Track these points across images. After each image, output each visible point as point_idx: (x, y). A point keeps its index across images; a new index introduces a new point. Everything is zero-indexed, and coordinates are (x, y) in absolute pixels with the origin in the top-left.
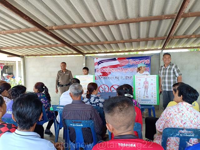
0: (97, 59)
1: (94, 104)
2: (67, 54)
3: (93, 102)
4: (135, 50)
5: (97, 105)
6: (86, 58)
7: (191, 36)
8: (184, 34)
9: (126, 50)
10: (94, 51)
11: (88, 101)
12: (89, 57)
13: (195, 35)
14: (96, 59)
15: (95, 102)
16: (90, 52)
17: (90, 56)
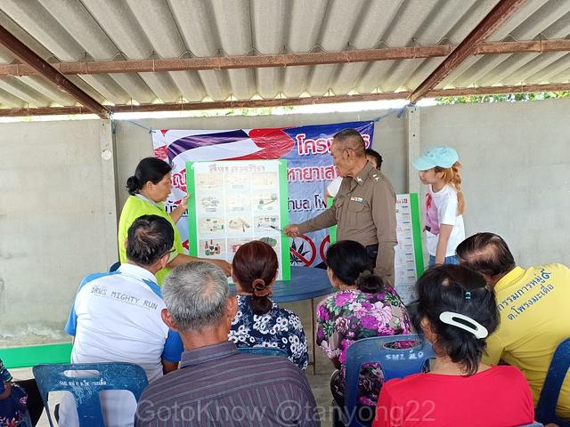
0: (164, 131)
1: (268, 337)
2: (22, 112)
3: (267, 328)
4: (313, 98)
5: (281, 344)
6: (116, 128)
7: (531, 45)
8: (509, 39)
9: (278, 97)
10: (147, 100)
11: (241, 323)
12: (128, 125)
13: (543, 42)
14: (159, 132)
15: (273, 331)
16: (129, 103)
17: (132, 122)
